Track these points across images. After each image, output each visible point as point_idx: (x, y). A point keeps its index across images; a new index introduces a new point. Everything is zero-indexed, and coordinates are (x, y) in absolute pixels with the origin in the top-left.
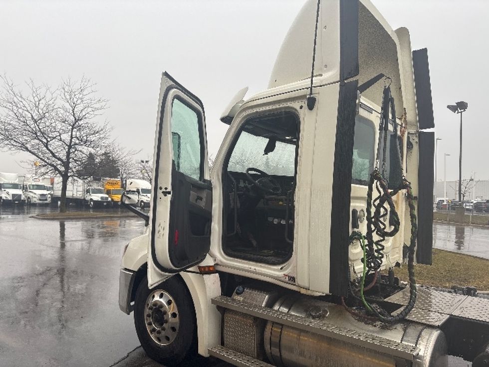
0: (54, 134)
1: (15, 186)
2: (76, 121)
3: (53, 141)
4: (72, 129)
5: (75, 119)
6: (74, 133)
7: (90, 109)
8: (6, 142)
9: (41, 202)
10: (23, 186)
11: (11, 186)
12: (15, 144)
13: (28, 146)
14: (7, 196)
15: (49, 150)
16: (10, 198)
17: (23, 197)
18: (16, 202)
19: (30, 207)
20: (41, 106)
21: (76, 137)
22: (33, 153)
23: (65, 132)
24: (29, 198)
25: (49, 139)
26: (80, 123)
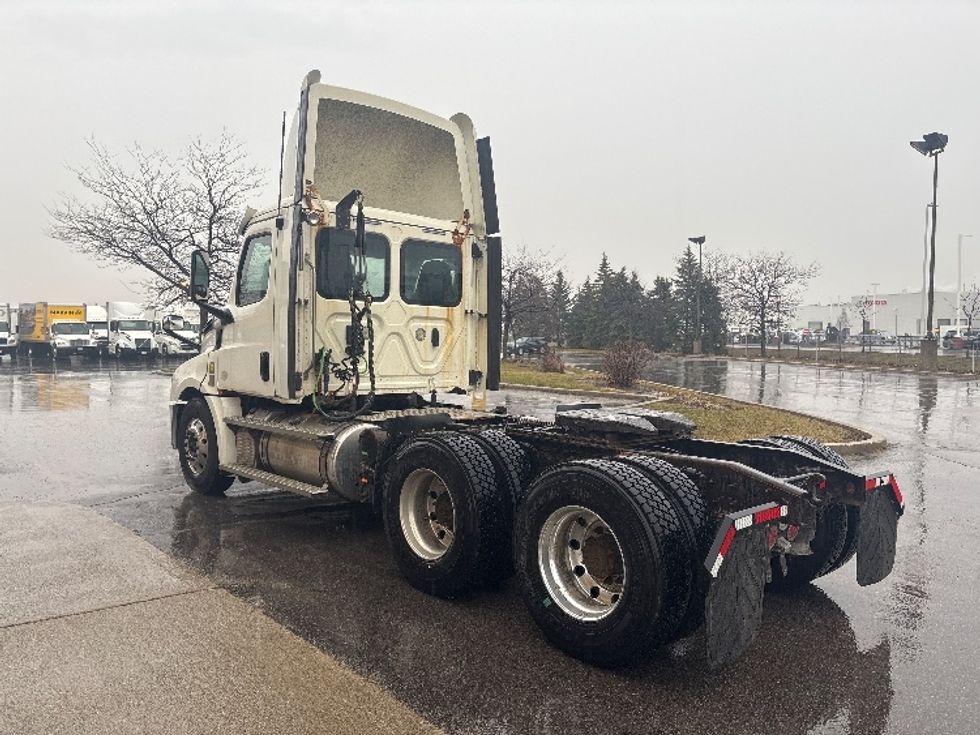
0: (184, 234)
1: (140, 325)
2: (216, 211)
3: (181, 246)
4: (211, 224)
5: (215, 207)
6: (214, 232)
7: (237, 188)
8: (108, 251)
9: (184, 352)
10: (154, 324)
11: (133, 325)
12: (123, 253)
13: (143, 255)
14: (127, 342)
15: (175, 262)
16: (132, 346)
17: (153, 345)
18: (143, 353)
19: (167, 361)
20: (156, 189)
21: (217, 237)
22: (151, 268)
23: (198, 230)
24: (165, 345)
25: (173, 244)
26: (222, 212)
